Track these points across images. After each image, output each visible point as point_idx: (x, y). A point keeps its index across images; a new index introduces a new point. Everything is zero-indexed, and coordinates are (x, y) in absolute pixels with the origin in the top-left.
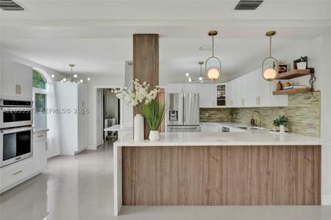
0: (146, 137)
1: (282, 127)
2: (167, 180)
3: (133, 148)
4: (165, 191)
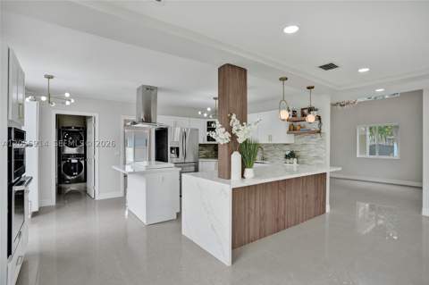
0: (243, 177)
2: (252, 216)
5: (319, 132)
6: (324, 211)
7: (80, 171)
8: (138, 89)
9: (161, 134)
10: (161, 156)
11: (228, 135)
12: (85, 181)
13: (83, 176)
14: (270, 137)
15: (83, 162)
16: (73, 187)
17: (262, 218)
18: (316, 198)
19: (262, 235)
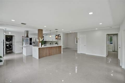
0: (42, 46)
1: (57, 44)
2: (44, 53)
3: (40, 48)
4: (44, 55)
5: (60, 39)
6: (61, 53)
7: (10, 48)
8: (25, 31)
9: (31, 39)
10: (31, 44)
11: (38, 40)
12: (12, 50)
13: (11, 49)
14: (49, 40)
15: (11, 46)
16: (8, 52)
17: (46, 53)
18: (59, 51)
19: (46, 56)
